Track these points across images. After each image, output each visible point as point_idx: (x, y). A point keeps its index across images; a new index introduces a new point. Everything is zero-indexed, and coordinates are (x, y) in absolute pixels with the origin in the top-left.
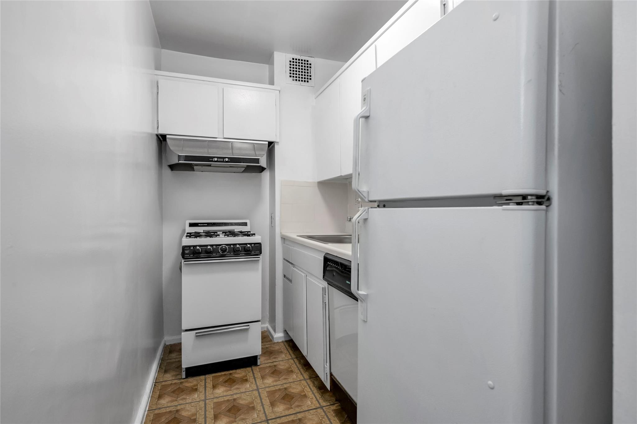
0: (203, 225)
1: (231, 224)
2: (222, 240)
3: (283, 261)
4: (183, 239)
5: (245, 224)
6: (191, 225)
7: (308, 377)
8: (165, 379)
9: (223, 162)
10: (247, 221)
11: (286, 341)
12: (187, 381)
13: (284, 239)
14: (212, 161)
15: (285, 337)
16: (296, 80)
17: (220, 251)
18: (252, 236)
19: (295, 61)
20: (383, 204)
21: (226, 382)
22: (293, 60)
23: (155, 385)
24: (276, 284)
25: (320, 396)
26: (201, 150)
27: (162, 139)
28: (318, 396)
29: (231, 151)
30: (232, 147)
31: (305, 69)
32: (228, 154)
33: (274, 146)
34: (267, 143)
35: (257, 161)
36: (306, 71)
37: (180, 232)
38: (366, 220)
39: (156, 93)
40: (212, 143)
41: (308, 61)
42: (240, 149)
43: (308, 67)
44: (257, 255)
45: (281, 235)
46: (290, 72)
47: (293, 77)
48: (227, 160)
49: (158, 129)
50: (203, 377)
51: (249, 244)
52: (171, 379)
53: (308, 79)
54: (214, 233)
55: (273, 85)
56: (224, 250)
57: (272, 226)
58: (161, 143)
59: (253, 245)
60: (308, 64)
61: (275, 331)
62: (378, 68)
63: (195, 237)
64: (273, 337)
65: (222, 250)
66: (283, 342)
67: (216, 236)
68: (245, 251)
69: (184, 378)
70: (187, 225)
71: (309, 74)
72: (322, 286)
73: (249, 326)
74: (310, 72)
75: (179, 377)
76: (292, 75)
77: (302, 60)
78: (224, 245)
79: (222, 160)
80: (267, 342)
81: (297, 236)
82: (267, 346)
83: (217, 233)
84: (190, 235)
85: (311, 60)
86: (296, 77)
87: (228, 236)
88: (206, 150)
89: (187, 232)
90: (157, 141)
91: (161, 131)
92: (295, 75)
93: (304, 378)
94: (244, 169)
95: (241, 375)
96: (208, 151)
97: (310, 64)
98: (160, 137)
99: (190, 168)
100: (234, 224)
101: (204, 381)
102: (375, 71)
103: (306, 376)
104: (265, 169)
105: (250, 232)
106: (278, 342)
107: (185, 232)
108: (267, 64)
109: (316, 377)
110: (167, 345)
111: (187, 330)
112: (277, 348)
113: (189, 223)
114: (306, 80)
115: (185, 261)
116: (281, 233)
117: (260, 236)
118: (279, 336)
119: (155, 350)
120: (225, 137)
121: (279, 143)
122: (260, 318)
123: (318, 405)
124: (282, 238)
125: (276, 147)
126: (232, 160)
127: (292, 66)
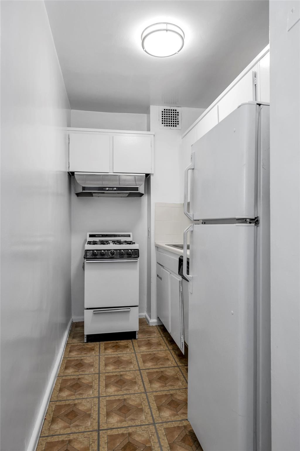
0: (99, 236)
1: (119, 236)
2: (112, 246)
3: (157, 265)
4: (85, 245)
5: (129, 236)
6: (91, 236)
7: (171, 349)
8: (73, 342)
9: (113, 190)
10: (131, 234)
11: (159, 326)
12: (88, 344)
13: (157, 247)
14: (105, 190)
15: (158, 322)
16: (167, 126)
17: (110, 254)
18: (133, 244)
19: (166, 111)
20: (205, 222)
21: (113, 347)
22: (165, 111)
23: (67, 345)
24: (152, 282)
25: (178, 360)
26: (98, 182)
27: (71, 174)
28: (177, 360)
29: (118, 182)
30: (119, 179)
31: (174, 117)
32: (116, 185)
33: (150, 177)
34: (145, 175)
35: (137, 189)
36: (175, 118)
37: (83, 241)
38: (192, 231)
39: (68, 143)
40: (105, 177)
41: (176, 110)
42: (125, 180)
43: (176, 115)
44: (136, 258)
45: (155, 244)
46: (163, 120)
47: (165, 123)
48: (115, 189)
49: (69, 168)
50: (98, 343)
51: (130, 250)
52: (77, 342)
53: (176, 124)
54: (106, 242)
55: (150, 131)
56: (113, 254)
57: (149, 238)
58: (71, 177)
59: (133, 251)
60: (176, 113)
61: (150, 318)
62: (219, 122)
63: (93, 244)
64: (149, 322)
65: (111, 254)
66: (156, 326)
67: (108, 243)
68: (128, 255)
69: (86, 343)
70: (88, 236)
71: (177, 120)
72: (179, 280)
73: (130, 309)
74: (178, 119)
75: (82, 341)
76: (164, 122)
77: (171, 110)
78: (113, 250)
79: (112, 189)
80: (144, 325)
81: (166, 245)
82: (144, 328)
83: (108, 242)
84: (89, 243)
85: (178, 109)
86: (167, 123)
87: (116, 244)
88: (101, 182)
89: (87, 241)
90: (68, 175)
91: (71, 170)
92: (166, 122)
93: (168, 349)
94: (128, 195)
95: (124, 344)
96: (102, 183)
97: (178, 113)
98: (70, 173)
99: (91, 194)
100: (120, 236)
101: (99, 345)
102: (217, 125)
103: (170, 347)
104: (144, 194)
105: (132, 241)
106: (152, 326)
107: (86, 241)
108: (145, 114)
109: (178, 349)
110: (74, 322)
111: (87, 309)
112: (151, 329)
113: (90, 235)
114: (175, 125)
115: (87, 260)
116: (155, 243)
117: (138, 244)
118: (153, 321)
119: (66, 325)
120: (114, 172)
121: (154, 175)
122: (137, 304)
123: (176, 365)
124: (156, 246)
125: (152, 178)
126: (119, 189)
127: (164, 115)
